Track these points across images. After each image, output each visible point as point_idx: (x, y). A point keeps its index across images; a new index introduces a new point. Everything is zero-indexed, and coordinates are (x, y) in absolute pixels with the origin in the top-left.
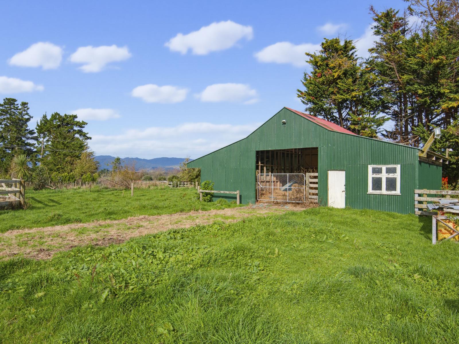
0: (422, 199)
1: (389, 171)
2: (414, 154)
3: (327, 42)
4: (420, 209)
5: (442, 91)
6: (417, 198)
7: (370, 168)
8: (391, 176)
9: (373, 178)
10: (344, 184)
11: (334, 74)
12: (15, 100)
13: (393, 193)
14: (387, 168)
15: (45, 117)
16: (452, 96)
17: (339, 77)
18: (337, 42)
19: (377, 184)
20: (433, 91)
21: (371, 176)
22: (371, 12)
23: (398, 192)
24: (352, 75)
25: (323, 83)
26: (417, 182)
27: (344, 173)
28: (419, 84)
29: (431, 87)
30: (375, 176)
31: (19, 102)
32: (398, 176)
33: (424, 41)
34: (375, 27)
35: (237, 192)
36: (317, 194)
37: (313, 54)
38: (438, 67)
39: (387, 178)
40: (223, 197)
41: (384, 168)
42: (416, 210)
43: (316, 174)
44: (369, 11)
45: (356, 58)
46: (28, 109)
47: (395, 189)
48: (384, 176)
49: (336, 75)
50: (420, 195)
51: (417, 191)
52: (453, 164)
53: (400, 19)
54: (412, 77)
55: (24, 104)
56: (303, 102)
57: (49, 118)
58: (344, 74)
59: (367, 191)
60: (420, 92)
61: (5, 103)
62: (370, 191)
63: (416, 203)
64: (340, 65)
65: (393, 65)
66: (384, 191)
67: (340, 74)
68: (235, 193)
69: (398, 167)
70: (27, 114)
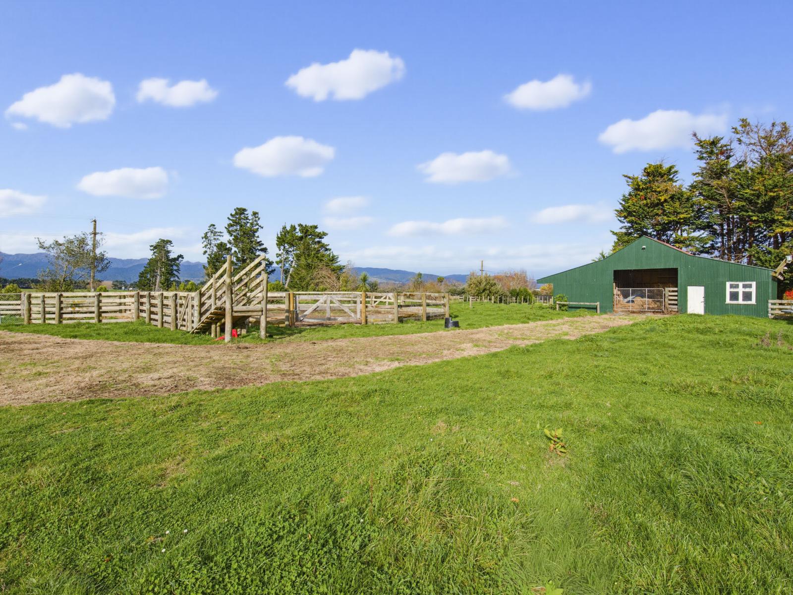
0: (774, 307)
1: (745, 286)
2: (768, 274)
3: (650, 167)
4: (772, 314)
5: (776, 218)
6: (770, 306)
7: (728, 284)
8: (747, 290)
9: (731, 292)
10: (703, 296)
11: (660, 198)
12: (245, 210)
13: (749, 302)
14: (743, 285)
15: (284, 228)
16: (786, 222)
17: (666, 201)
18: (661, 166)
19: (734, 296)
20: (768, 218)
21: (728, 290)
22: (694, 138)
23: (753, 301)
24: (679, 199)
25: (646, 205)
26: (770, 295)
27: (703, 288)
28: (753, 211)
29: (766, 214)
30: (732, 290)
31: (249, 213)
32: (753, 290)
33: (758, 173)
34: (698, 151)
35: (598, 303)
36: (676, 305)
37: (631, 176)
38: (773, 199)
39: (743, 292)
40: (583, 308)
41: (741, 284)
42: (770, 315)
43: (676, 289)
44: (691, 136)
45: (676, 179)
46: (259, 219)
47: (750, 300)
48: (741, 290)
49: (662, 199)
50: (773, 304)
51: (770, 301)
52: (787, 280)
53: (725, 146)
54: (745, 204)
55: (255, 214)
56: (620, 221)
57: (288, 228)
58: (670, 198)
59: (725, 301)
60: (754, 218)
61: (236, 213)
62: (728, 301)
63: (769, 310)
64: (666, 190)
65: (723, 192)
66: (741, 301)
67: (667, 198)
68: (596, 304)
69: (754, 284)
70: (258, 224)
